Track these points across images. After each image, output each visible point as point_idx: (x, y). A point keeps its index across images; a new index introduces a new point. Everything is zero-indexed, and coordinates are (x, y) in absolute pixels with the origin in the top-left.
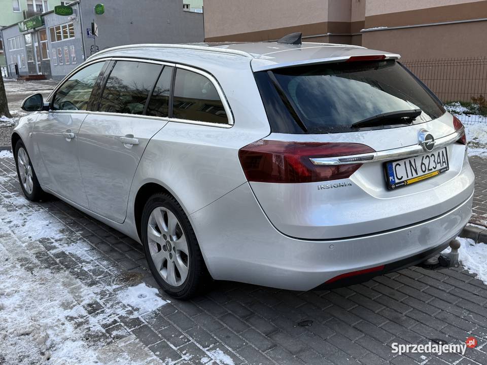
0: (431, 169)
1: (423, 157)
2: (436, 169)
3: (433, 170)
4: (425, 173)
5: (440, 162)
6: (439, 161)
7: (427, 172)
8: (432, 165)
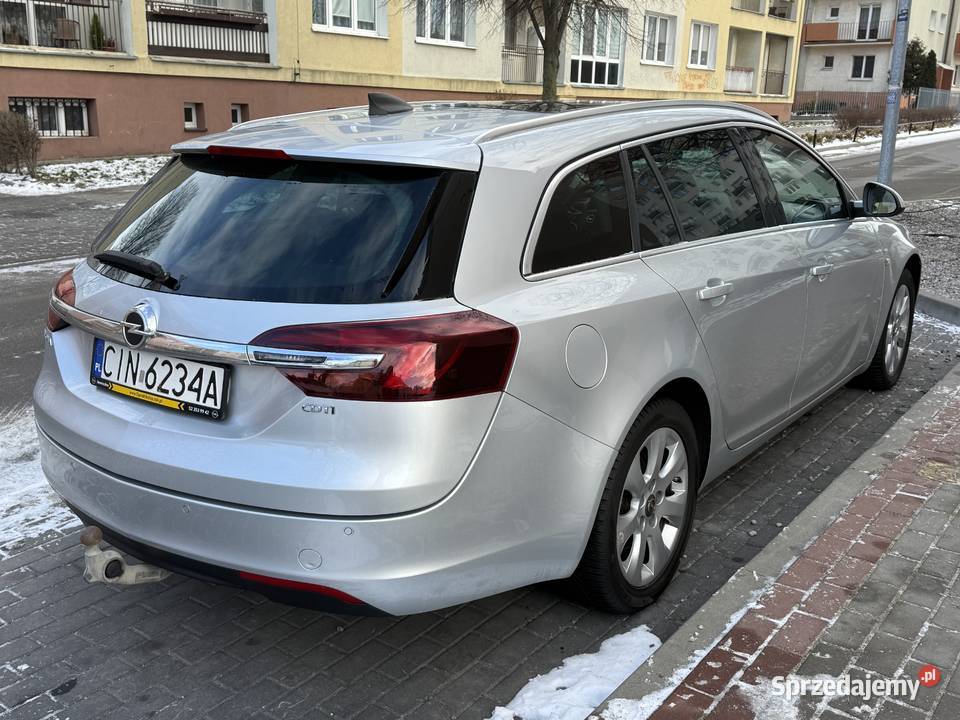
0: (167, 392)
1: (157, 359)
2: (181, 398)
3: (171, 395)
4: (149, 391)
5: (198, 391)
6: (196, 386)
7: (154, 390)
8: (173, 384)
